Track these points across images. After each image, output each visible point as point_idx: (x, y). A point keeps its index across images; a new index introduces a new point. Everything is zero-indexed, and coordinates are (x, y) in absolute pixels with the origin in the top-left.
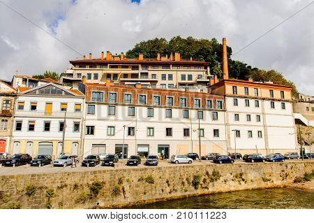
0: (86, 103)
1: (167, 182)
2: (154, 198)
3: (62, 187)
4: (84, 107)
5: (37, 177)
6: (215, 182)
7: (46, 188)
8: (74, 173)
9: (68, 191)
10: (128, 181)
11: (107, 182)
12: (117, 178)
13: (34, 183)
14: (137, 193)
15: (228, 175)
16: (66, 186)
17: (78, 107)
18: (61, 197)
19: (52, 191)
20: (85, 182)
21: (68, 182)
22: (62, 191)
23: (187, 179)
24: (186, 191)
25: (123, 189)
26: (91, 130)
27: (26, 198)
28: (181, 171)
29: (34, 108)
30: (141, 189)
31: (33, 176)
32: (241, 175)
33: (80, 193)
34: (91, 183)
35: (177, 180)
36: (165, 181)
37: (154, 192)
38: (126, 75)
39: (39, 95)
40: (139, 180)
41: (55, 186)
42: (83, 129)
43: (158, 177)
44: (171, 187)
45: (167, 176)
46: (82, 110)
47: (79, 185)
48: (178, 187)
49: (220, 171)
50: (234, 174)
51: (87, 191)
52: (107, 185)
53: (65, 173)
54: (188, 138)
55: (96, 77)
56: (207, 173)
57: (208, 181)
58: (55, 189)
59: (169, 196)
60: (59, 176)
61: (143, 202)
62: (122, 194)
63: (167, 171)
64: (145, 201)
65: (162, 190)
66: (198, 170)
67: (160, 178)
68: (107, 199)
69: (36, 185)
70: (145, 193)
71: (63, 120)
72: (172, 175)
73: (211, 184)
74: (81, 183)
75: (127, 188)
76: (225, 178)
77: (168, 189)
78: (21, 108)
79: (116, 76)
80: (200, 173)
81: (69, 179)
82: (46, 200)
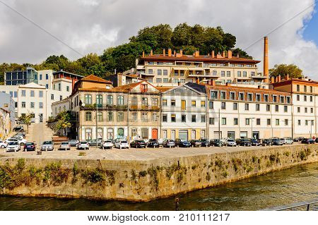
0: (208, 100)
1: (292, 155)
26: (212, 121)
38: (191, 72)
44: (294, 159)
49: (310, 149)
54: (270, 126)
55: (166, 73)
65: (291, 161)
72: (294, 152)
76: (313, 153)
78: (165, 104)
79: (182, 72)
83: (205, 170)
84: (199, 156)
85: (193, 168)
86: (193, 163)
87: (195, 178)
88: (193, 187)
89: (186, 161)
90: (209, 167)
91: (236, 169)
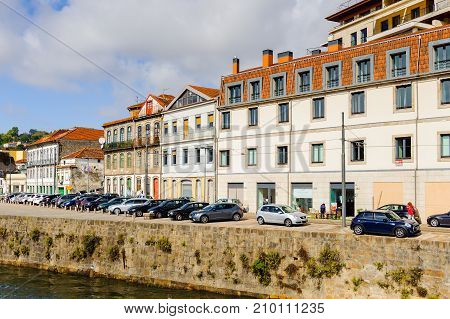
1: (197, 254)
2: (170, 279)
3: (60, 236)
6: (325, 280)
7: (47, 235)
8: (71, 220)
9: (65, 243)
10: (132, 241)
11: (104, 239)
12: (117, 234)
14: (142, 264)
15: (370, 268)
16: (63, 235)
18: (58, 248)
19: (52, 239)
20: (81, 233)
21: (65, 231)
22: (60, 242)
23: (243, 258)
24: (236, 282)
25: (124, 252)
27: (32, 243)
28: (230, 238)
30: (149, 258)
32: (417, 274)
33: (75, 247)
35: (218, 256)
36: (193, 252)
37: (169, 268)
40: (148, 243)
41: (54, 234)
42: (216, 156)
43: (179, 243)
44: (204, 268)
45: (198, 243)
46: (214, 123)
47: (75, 237)
48: (221, 271)
49: (343, 253)
50: (389, 268)
53: (63, 219)
54: (406, 164)
56: (303, 254)
57: (303, 272)
58: (54, 238)
59: (198, 283)
60: (58, 223)
61: (150, 282)
62: (122, 260)
63: (200, 234)
64: (153, 280)
65: (186, 270)
66: (276, 241)
67: (184, 245)
68: (103, 263)
69: (39, 229)
70: (155, 268)
72: (209, 245)
73: (310, 282)
74: (77, 234)
75: (128, 252)
76: (357, 274)
77: (197, 269)
78: (166, 131)
80: (281, 249)
81: (67, 227)
82: (46, 248)
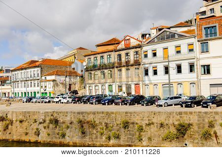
0: (198, 41)
3: (149, 124)
4: (197, 46)
5: (129, 114)
7: (137, 124)
8: (159, 112)
9: (155, 129)
11: (194, 124)
12: (206, 121)
13: (127, 119)
17: (191, 47)
18: (149, 133)
19: (141, 126)
20: (171, 122)
21: (154, 120)
22: (150, 128)
25: (215, 133)
26: (207, 70)
27: (123, 130)
29: (155, 55)
31: (126, 113)
33: (167, 131)
34: (176, 123)
39: (158, 43)
41: (144, 123)
42: (198, 69)
46: (195, 50)
47: (165, 124)
51: (173, 130)
52: (195, 128)
53: (152, 112)
58: (144, 126)
62: (215, 139)
69: (129, 121)
71: (167, 63)
74: (167, 122)
75: (220, 133)
78: (146, 56)
81: (156, 117)
82: (137, 133)
83: (35, 126)
84: (29, 112)
85: (21, 122)
86: (21, 117)
87: (22, 131)
88: (19, 138)
89: (14, 115)
90: (40, 123)
91: (83, 133)
